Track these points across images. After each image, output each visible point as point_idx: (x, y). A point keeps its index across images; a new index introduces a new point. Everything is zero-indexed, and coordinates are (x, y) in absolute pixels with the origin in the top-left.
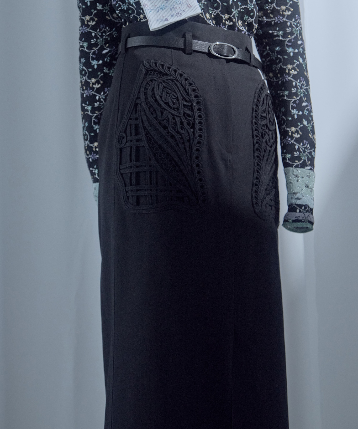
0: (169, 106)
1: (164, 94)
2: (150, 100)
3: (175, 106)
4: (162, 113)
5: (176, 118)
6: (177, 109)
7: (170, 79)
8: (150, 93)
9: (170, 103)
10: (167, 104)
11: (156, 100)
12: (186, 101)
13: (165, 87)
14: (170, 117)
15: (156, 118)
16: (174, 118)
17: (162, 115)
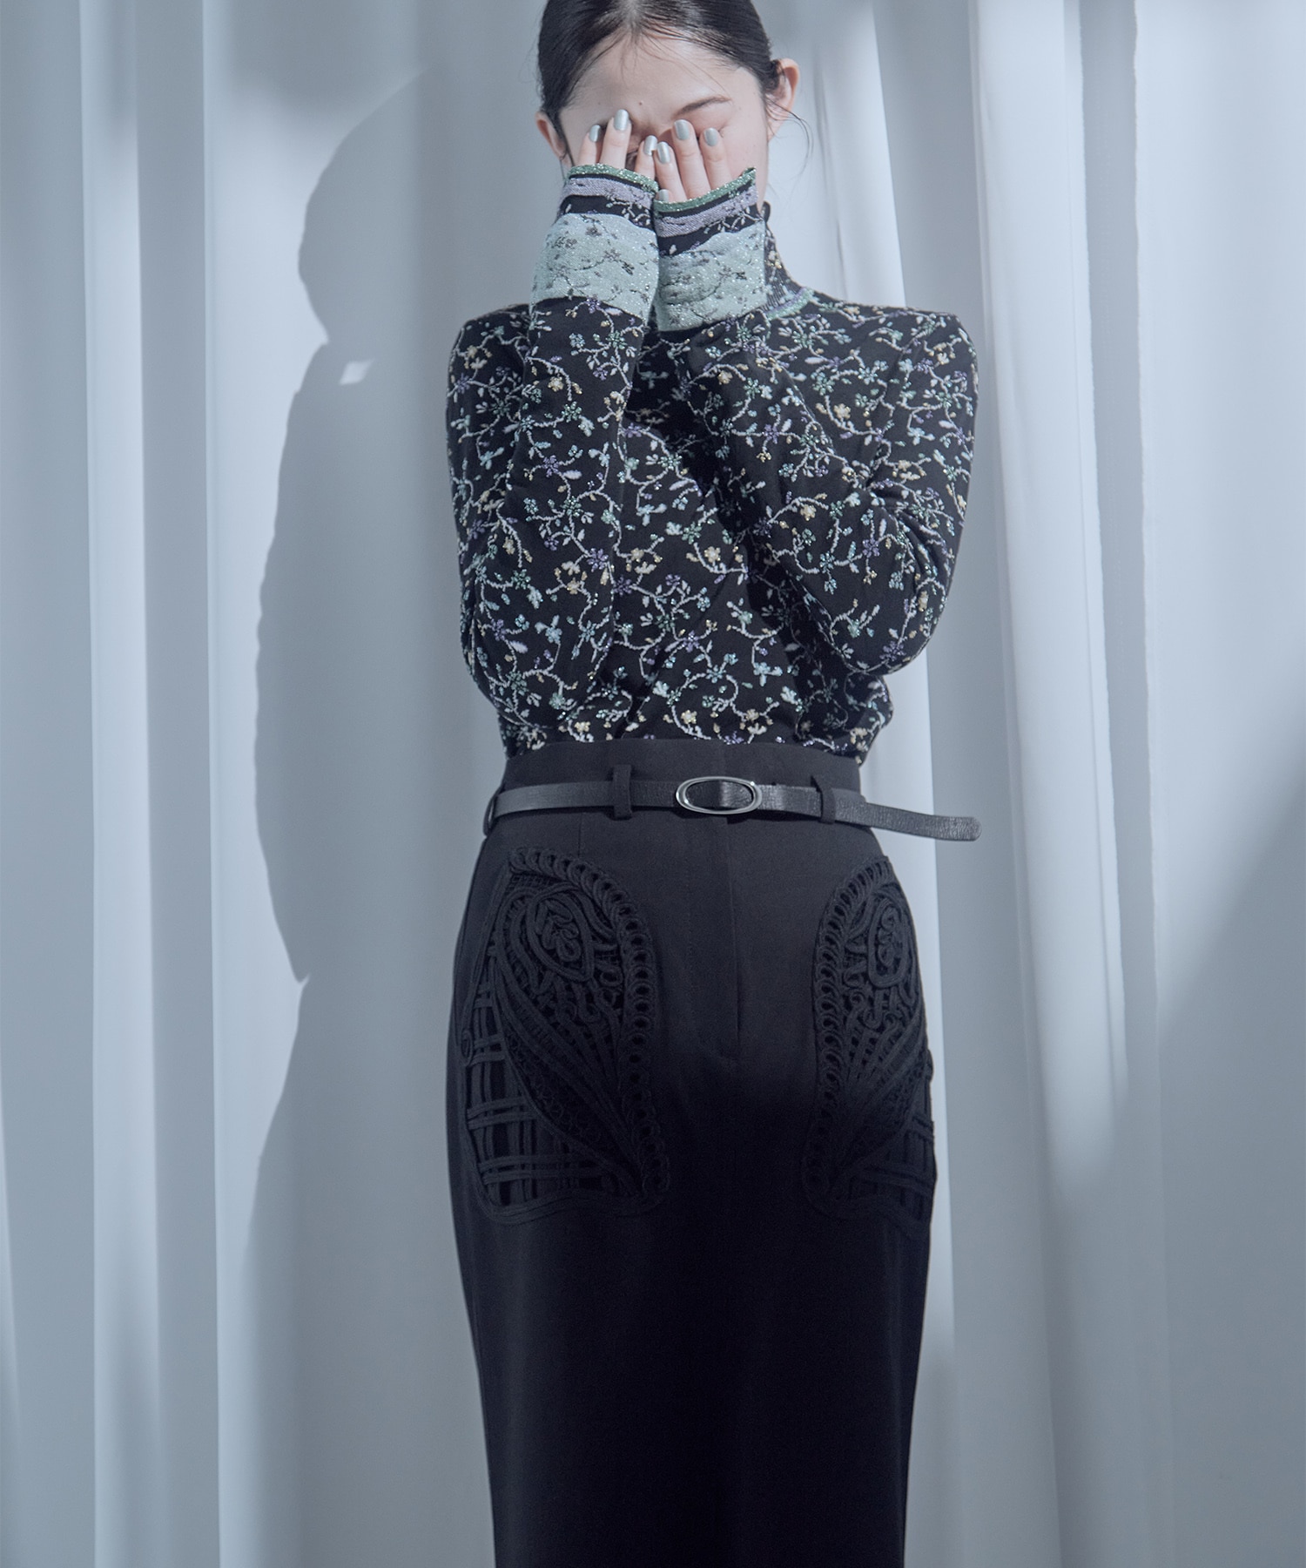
0: (557, 959)
1: (549, 928)
2: (514, 948)
3: (573, 958)
4: (541, 977)
5: (574, 986)
6: (579, 963)
7: (565, 892)
8: (515, 928)
9: (559, 951)
10: (552, 953)
11: (528, 948)
12: (605, 941)
13: (551, 912)
14: (560, 985)
15: (527, 991)
16: (569, 988)
17: (540, 982)
